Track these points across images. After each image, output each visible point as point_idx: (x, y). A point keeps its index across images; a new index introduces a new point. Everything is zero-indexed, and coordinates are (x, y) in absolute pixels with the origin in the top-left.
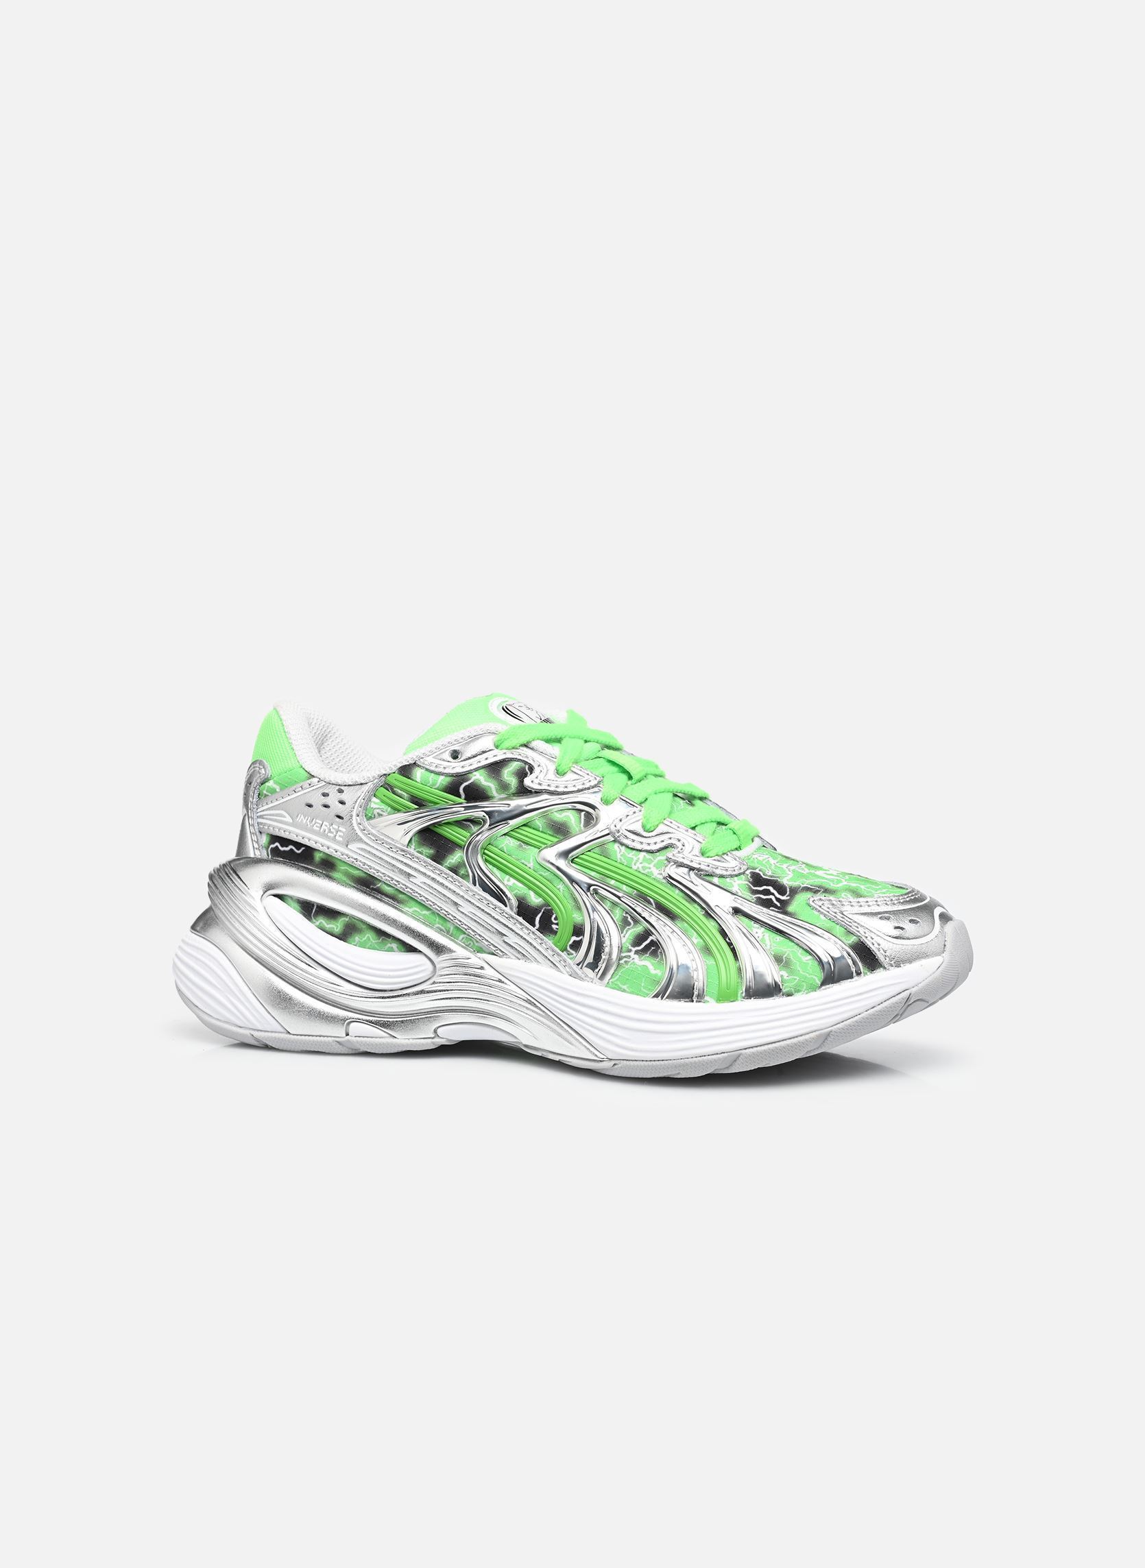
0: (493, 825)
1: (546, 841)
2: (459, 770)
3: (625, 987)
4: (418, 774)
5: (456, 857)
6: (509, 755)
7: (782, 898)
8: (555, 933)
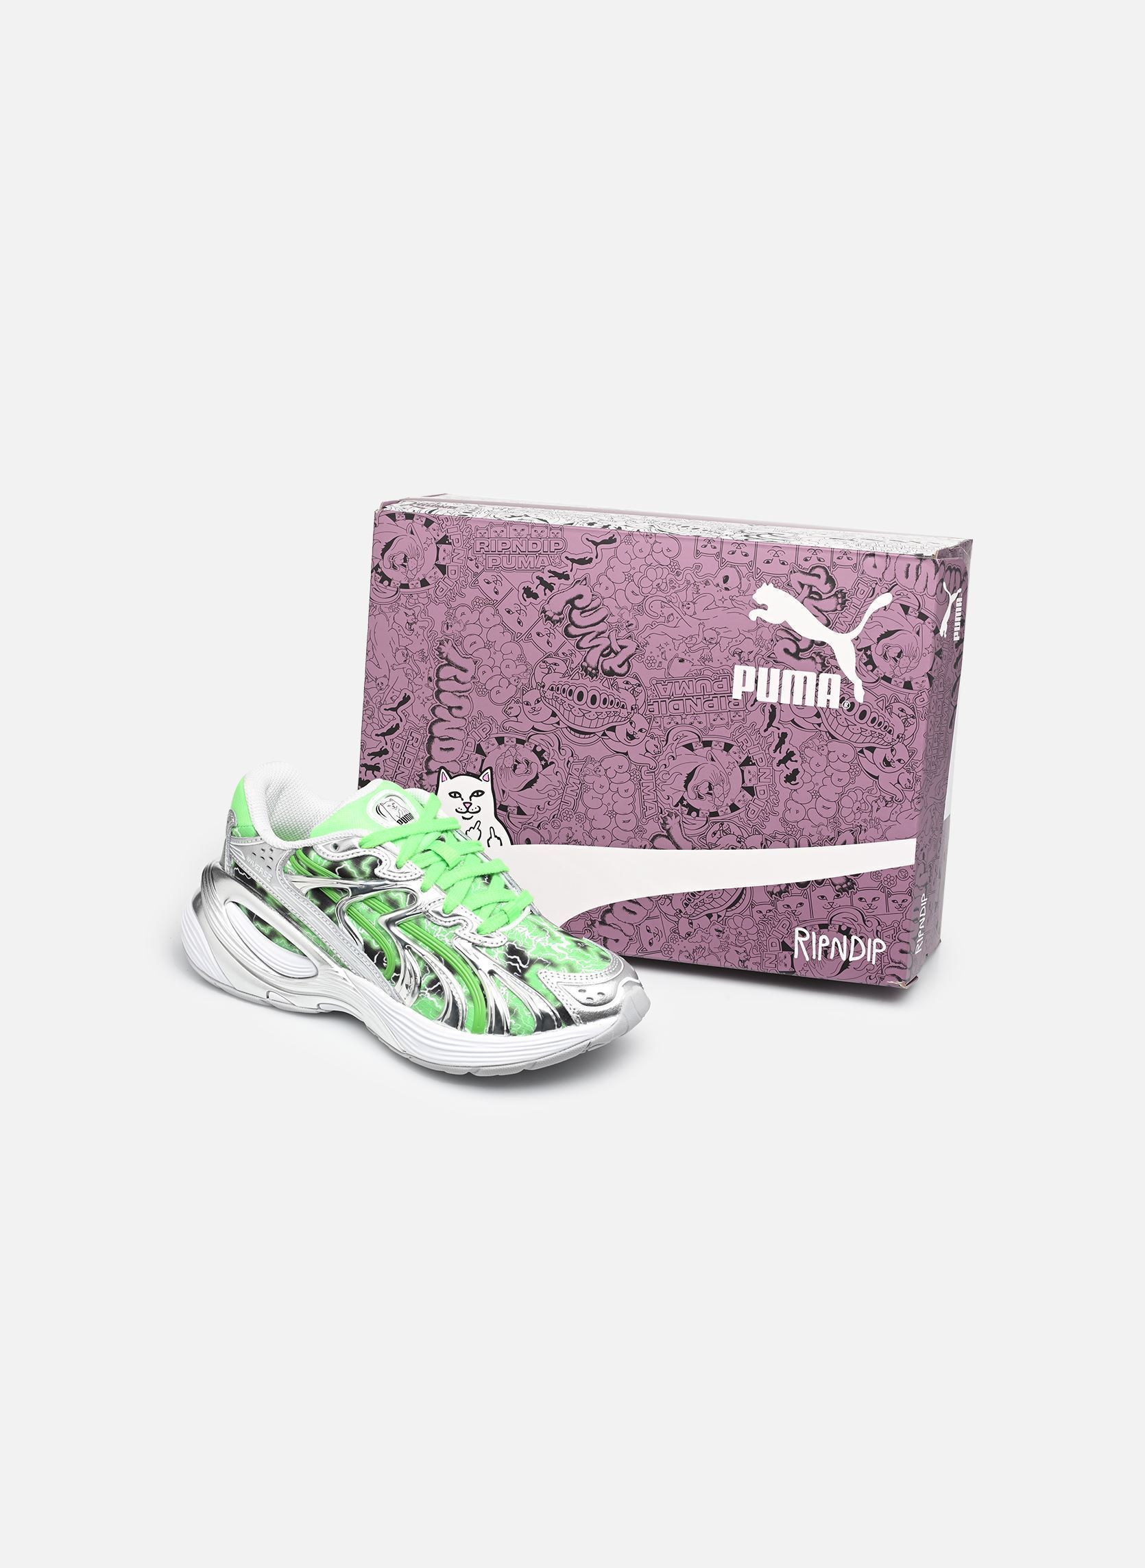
0: (354, 895)
1: (385, 911)
2: (335, 859)
3: (420, 1011)
4: (313, 854)
5: (332, 910)
6: (367, 853)
7: (524, 967)
8: (385, 968)
